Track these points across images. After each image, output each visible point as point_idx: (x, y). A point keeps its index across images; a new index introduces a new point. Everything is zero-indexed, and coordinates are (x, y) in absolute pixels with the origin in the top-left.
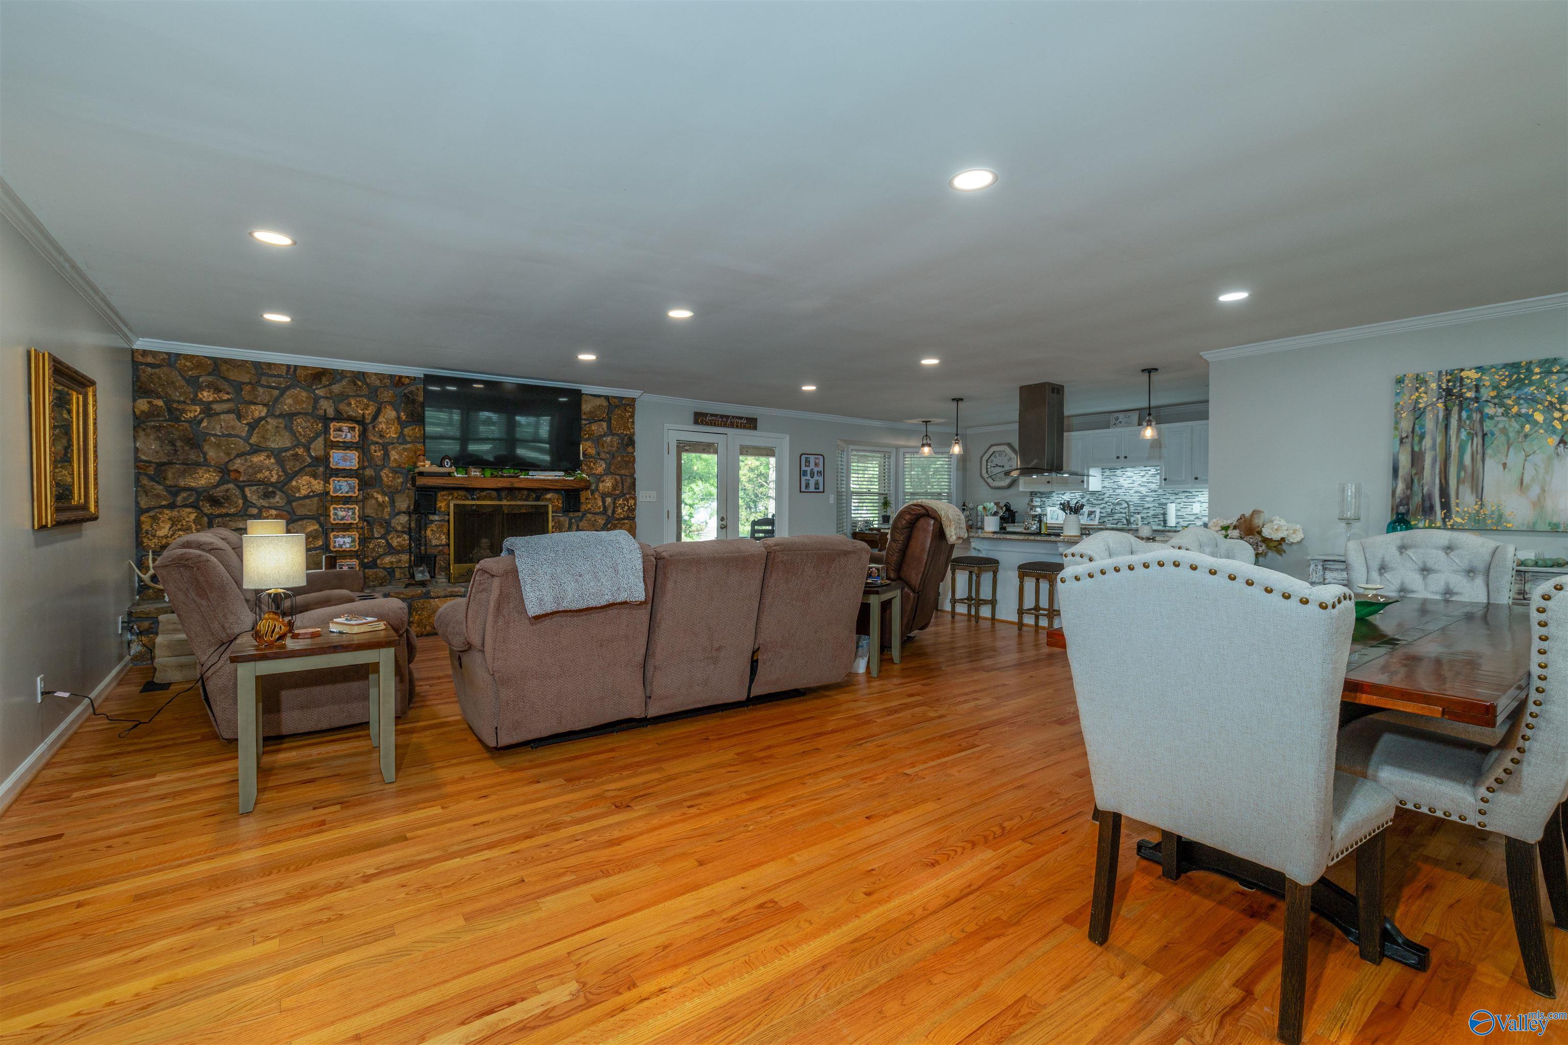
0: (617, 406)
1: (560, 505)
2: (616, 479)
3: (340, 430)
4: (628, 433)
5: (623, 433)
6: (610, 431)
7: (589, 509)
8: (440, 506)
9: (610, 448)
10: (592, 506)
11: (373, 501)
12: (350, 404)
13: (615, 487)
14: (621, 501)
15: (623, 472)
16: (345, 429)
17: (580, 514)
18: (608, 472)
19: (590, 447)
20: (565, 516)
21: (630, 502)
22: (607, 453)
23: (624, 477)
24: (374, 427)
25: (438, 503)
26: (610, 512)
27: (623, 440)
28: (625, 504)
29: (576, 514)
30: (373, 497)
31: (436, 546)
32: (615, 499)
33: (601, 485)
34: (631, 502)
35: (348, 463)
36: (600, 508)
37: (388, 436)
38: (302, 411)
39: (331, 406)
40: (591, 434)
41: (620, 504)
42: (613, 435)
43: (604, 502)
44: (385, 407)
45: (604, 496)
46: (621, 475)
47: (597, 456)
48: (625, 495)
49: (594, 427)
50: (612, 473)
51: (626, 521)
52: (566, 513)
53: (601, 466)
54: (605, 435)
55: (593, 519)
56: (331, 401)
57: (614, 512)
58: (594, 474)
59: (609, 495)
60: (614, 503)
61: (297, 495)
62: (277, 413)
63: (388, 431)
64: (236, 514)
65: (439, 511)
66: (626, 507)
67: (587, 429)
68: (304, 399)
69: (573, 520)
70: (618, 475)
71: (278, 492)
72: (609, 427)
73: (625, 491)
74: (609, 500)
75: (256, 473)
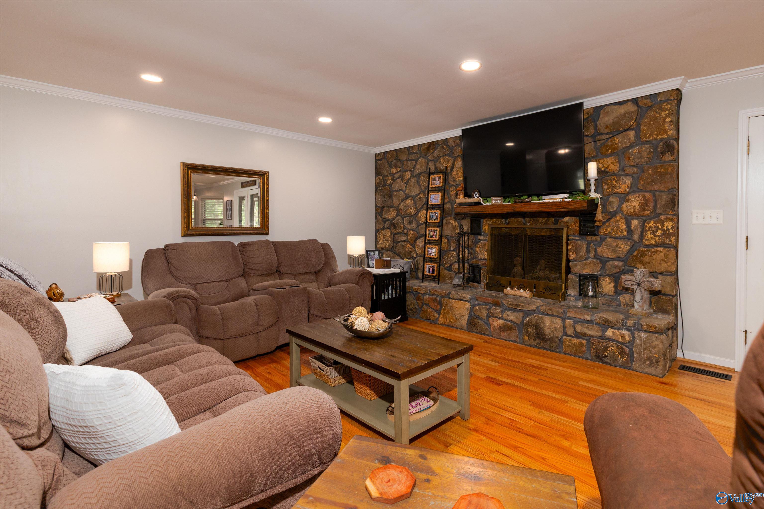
0: (650, 108)
1: (578, 228)
2: (644, 197)
3: (435, 180)
4: (665, 136)
5: (655, 139)
6: (639, 141)
7: (609, 233)
8: (485, 229)
9: (637, 161)
10: (612, 229)
11: (451, 225)
12: (441, 162)
13: (643, 207)
14: (652, 224)
15: (656, 187)
16: (437, 178)
17: (597, 238)
18: (633, 189)
19: (612, 163)
20: (583, 239)
21: (666, 224)
22: (634, 166)
23: (657, 193)
24: (451, 175)
25: (484, 226)
26: (636, 237)
27: (656, 148)
28: (658, 228)
29: (595, 238)
30: (450, 222)
31: (481, 259)
32: (645, 221)
33: (624, 206)
34: (668, 225)
35: (437, 200)
36: (622, 232)
37: (457, 180)
38: (423, 171)
39: (433, 165)
40: (615, 148)
41: (650, 228)
42: (643, 143)
43: (628, 225)
44: (457, 160)
45: (628, 218)
46: (653, 192)
47: (621, 173)
48: (659, 215)
49: (618, 140)
50: (640, 190)
51: (659, 249)
52: (584, 237)
53: (625, 183)
54: (632, 146)
55: (614, 244)
56: (433, 162)
57: (642, 236)
58: (617, 193)
59: (636, 216)
60: (643, 226)
61: (421, 222)
62: (414, 175)
63: (457, 176)
64: (401, 232)
65: (485, 233)
66: (660, 232)
67: (610, 144)
68: (423, 164)
69: (591, 245)
70: (650, 191)
71: (414, 220)
72: (637, 136)
73: (658, 211)
74: (635, 223)
75: (407, 210)
